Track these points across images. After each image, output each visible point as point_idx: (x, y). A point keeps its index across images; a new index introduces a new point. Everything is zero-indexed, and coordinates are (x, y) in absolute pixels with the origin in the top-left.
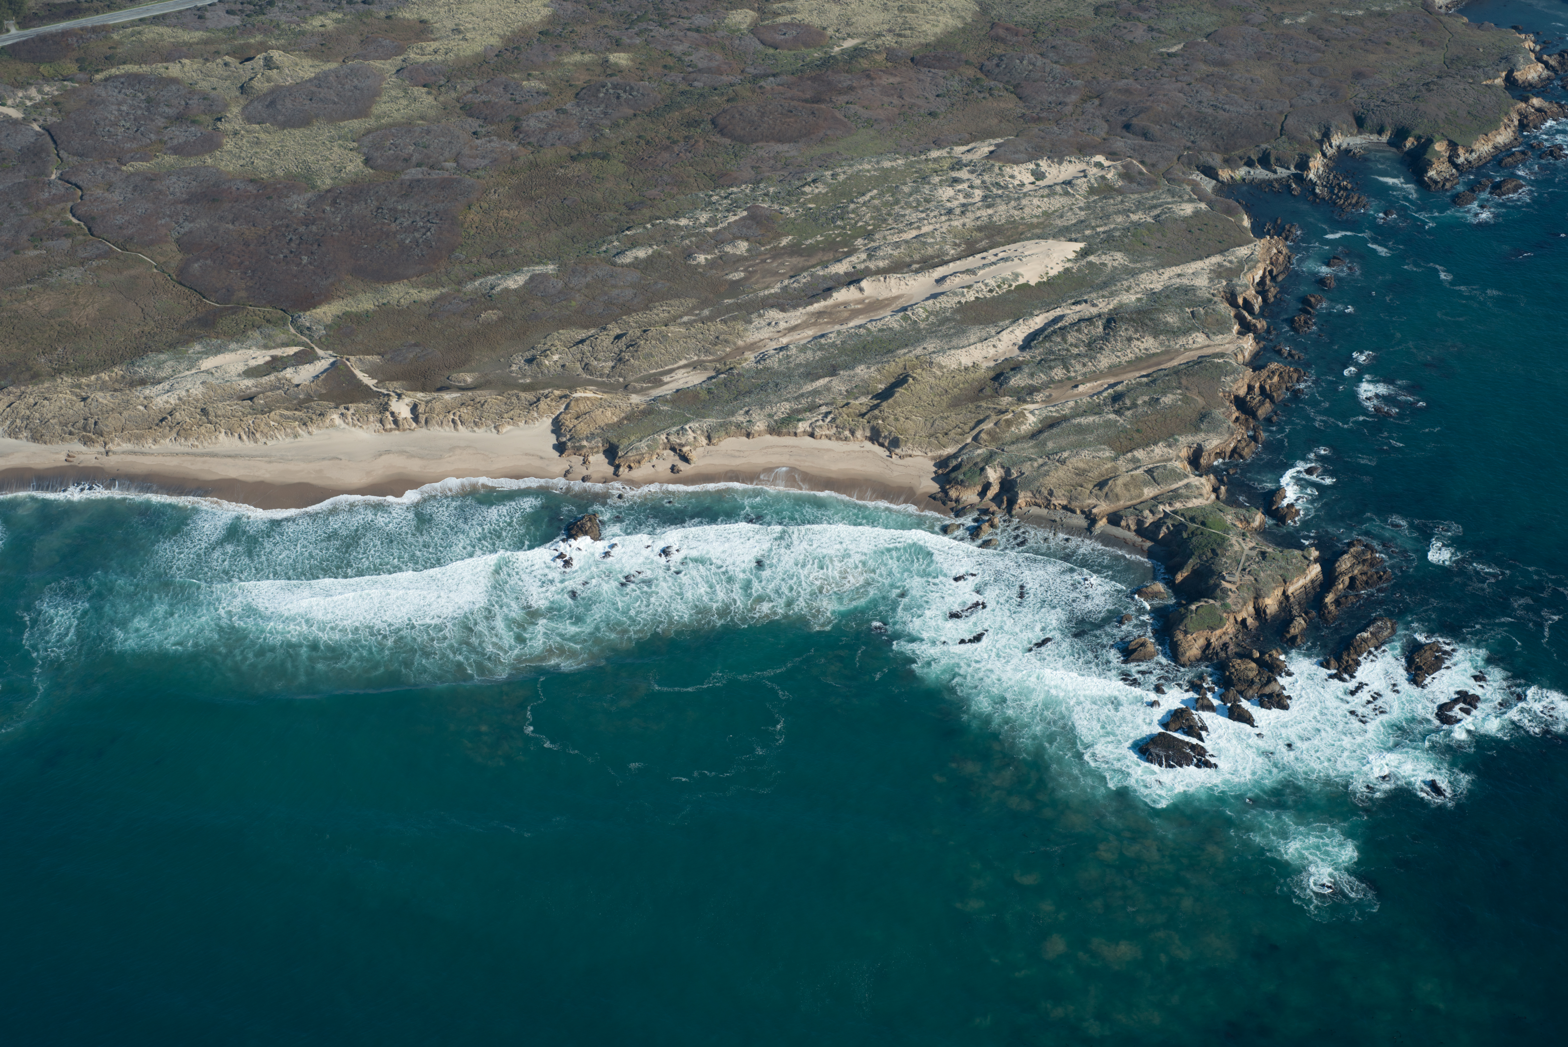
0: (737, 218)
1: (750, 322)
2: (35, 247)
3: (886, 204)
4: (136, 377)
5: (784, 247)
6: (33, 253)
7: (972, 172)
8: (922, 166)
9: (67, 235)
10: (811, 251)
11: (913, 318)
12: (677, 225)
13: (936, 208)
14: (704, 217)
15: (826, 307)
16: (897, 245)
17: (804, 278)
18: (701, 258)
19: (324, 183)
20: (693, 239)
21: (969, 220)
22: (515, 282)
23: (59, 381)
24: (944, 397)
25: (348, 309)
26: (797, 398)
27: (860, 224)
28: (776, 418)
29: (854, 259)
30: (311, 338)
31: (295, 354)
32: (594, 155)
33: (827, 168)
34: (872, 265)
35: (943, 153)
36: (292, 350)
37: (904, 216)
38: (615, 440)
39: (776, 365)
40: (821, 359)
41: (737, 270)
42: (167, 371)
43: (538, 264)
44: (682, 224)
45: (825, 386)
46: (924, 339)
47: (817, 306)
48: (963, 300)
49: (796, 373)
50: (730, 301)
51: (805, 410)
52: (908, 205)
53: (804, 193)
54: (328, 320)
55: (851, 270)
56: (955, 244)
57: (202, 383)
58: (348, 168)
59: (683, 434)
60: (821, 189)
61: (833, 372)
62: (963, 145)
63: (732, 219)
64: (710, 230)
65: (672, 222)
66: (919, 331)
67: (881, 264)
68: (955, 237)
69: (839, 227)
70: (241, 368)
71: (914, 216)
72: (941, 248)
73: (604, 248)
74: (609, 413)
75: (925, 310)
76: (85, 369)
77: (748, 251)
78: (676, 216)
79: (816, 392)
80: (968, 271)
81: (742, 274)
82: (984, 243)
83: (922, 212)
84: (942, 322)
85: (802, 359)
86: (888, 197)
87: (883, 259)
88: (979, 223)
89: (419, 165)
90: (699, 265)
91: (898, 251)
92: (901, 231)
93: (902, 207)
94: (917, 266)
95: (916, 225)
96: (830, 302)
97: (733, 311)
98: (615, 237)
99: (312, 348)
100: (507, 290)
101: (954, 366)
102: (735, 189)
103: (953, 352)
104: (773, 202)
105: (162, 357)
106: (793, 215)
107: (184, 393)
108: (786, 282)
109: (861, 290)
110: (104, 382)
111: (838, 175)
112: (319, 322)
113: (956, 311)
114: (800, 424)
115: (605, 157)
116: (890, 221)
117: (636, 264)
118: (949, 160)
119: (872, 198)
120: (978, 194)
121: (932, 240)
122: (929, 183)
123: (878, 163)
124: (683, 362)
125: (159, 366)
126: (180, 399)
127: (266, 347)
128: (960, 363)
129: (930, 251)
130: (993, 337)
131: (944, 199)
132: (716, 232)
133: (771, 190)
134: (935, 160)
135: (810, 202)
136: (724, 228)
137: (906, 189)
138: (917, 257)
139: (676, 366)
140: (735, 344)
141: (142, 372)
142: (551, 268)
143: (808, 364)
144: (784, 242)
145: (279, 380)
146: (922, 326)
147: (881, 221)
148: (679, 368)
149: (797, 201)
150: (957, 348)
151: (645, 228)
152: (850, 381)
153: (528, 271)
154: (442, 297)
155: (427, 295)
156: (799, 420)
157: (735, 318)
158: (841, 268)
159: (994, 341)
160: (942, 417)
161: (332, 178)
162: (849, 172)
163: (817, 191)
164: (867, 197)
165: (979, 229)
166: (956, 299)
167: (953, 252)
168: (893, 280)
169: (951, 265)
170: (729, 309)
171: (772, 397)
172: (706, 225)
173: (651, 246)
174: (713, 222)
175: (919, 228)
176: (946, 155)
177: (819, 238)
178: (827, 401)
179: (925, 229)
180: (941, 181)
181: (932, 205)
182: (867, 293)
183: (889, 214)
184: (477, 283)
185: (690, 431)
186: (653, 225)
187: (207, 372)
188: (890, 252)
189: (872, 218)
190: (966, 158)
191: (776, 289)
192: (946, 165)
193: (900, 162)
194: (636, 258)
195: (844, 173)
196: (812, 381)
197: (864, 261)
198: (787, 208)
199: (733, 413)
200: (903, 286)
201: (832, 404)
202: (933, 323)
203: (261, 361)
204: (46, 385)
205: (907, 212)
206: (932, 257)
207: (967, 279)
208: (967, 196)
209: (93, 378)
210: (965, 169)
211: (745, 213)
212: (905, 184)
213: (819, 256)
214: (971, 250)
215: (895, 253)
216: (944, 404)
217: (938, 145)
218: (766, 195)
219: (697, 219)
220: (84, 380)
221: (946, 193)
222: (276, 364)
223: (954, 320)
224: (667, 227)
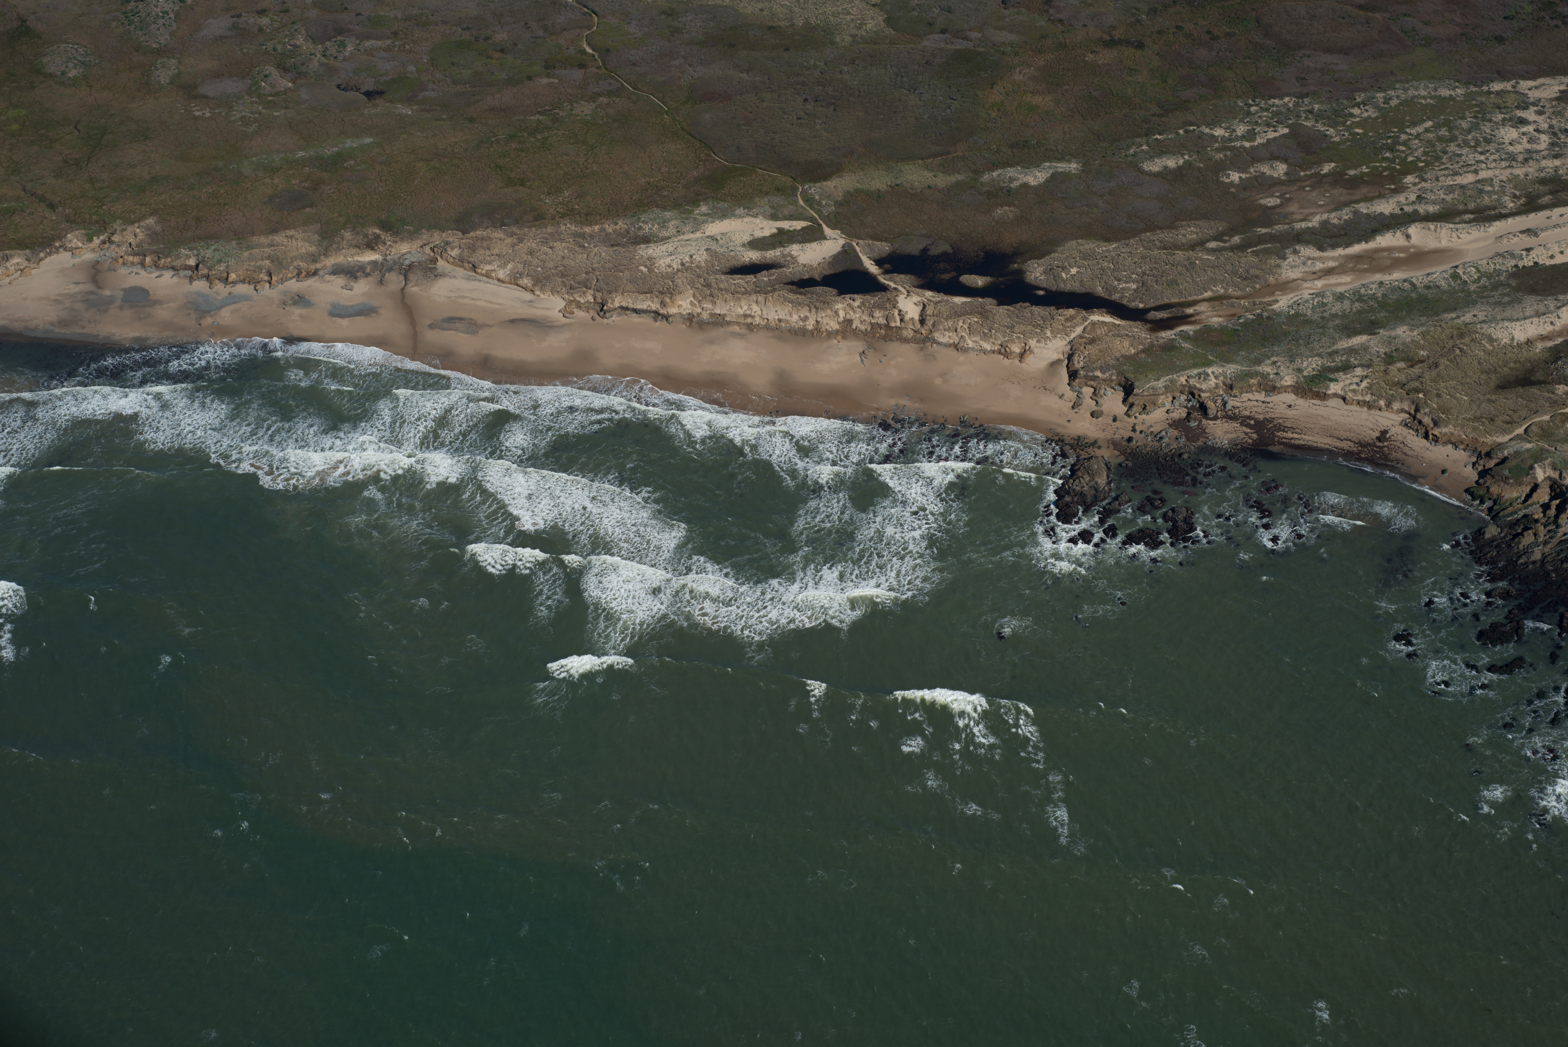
0: (1277, 134)
1: (1284, 258)
2: (548, 76)
3: (1440, 139)
4: (641, 233)
5: (1326, 175)
6: (545, 81)
7: (1540, 113)
8: (1483, 99)
9: (582, 66)
10: (1354, 183)
11: (1465, 277)
12: (1213, 136)
13: (1497, 151)
14: (1241, 129)
15: (1367, 251)
16: (1450, 189)
17: (1346, 214)
18: (1235, 177)
19: (843, 41)
20: (1229, 153)
21: (1531, 170)
22: (1036, 177)
23: (563, 227)
24: (1493, 376)
25: (860, 187)
26: (1331, 354)
27: (1410, 159)
28: (1305, 373)
29: (1401, 198)
30: (819, 212)
31: (803, 229)
32: (1128, 43)
33: (1380, 89)
34: (1421, 209)
35: (1508, 86)
36: (799, 225)
37: (1460, 155)
38: (1130, 376)
39: (1309, 313)
40: (1360, 312)
41: (1272, 196)
42: (671, 230)
43: (1061, 159)
44: (1216, 134)
45: (1362, 344)
46: (1475, 303)
47: (1357, 248)
48: (1521, 264)
49: (1331, 324)
50: (1264, 231)
51: (1337, 370)
52: (1466, 143)
53: (1352, 115)
54: (839, 195)
55: (1397, 211)
56: (1515, 196)
57: (707, 250)
58: (869, 26)
59: (1205, 379)
60: (1372, 113)
61: (1371, 328)
62: (1529, 79)
63: (1271, 135)
64: (1247, 144)
65: (1207, 130)
66: (1469, 293)
67: (1431, 209)
68: (1515, 188)
69: (1387, 158)
70: (747, 238)
71: (1471, 157)
72: (1498, 200)
73: (1132, 151)
74: (1126, 344)
75: (1478, 270)
76: (588, 217)
77: (1286, 174)
78: (1212, 125)
79: (1352, 351)
80: (1528, 231)
81: (1278, 201)
82: (1547, 199)
83: (1481, 153)
84: (1496, 286)
85: (1337, 308)
86: (1444, 132)
87: (1434, 203)
88: (1542, 175)
89: (943, 31)
90: (1232, 184)
91: (1451, 196)
92: (1456, 174)
93: (1459, 146)
94: (1472, 216)
95: (1473, 168)
96: (1371, 245)
97: (1266, 242)
98: (1144, 139)
99: (820, 225)
100: (1025, 186)
101: (1506, 341)
102: (1277, 101)
103: (1506, 324)
104: (1317, 121)
105: (668, 214)
106: (1337, 139)
107: (687, 259)
108: (1325, 216)
109: (1408, 237)
110: (608, 235)
111: (1391, 99)
112: (828, 197)
113: (1512, 275)
114: (1332, 385)
115: (1140, 46)
116: (1444, 160)
117: (1164, 174)
118: (1514, 96)
119: (1427, 130)
120: (1545, 139)
121: (1490, 188)
122: (1490, 121)
123: (1435, 90)
124: (1208, 294)
125: (663, 225)
126: (683, 264)
127: (774, 217)
128: (1513, 339)
129: (1486, 200)
130: (1551, 312)
131: (1507, 142)
132: (1252, 147)
133: (1316, 107)
134: (1499, 93)
135: (1358, 127)
136: (1263, 145)
137: (1465, 125)
138: (1472, 206)
139: (1200, 297)
140: (1266, 280)
141: (646, 228)
142: (1073, 167)
143: (1344, 316)
144: (1327, 168)
145: (784, 256)
146: (1473, 288)
147: (1434, 158)
148: (1204, 300)
149: (1344, 123)
150: (1511, 320)
151: (1177, 133)
152: (1390, 343)
153: (1049, 167)
154: (958, 184)
155: (943, 181)
156: (1331, 380)
157: (1267, 252)
158: (1386, 207)
159: (1552, 317)
160: (1489, 400)
161: (852, 36)
162: (1403, 97)
163: (1365, 115)
164: (1420, 129)
165: (1543, 181)
166: (1513, 262)
167: (1512, 205)
168: (1444, 231)
169: (1510, 220)
170: (1261, 240)
171: (1303, 349)
172: (1243, 138)
173: (1182, 155)
174: (1250, 135)
175: (1476, 172)
176: (1509, 88)
177: (1365, 169)
178: (1363, 362)
179: (1483, 175)
180: (1504, 119)
181: (1492, 147)
182: (1414, 240)
183: (1445, 152)
184: (995, 174)
185: (1212, 377)
186: (1186, 131)
187: (713, 238)
188: (1442, 196)
189: (1425, 153)
190: (1533, 95)
191: (1315, 222)
192: (1511, 101)
193: (1459, 91)
194: (1166, 167)
195: (1398, 97)
196: (1349, 337)
197: (1413, 202)
198: (1332, 130)
199: (1259, 362)
200: (1455, 239)
201: (1368, 366)
202: (1485, 287)
203: (767, 233)
204: (549, 230)
205: (1464, 151)
206: (1489, 208)
207: (1528, 241)
208: (1531, 140)
209: (597, 228)
210: (1533, 109)
211: (1286, 131)
212: (1463, 118)
213: (1364, 190)
214: (1531, 205)
215: (1449, 198)
216: (1492, 384)
217: (1503, 76)
218: (1311, 112)
219: (1234, 130)
220: (587, 230)
221: (1509, 134)
222: (782, 238)
223: (1509, 286)
224: (1201, 135)
